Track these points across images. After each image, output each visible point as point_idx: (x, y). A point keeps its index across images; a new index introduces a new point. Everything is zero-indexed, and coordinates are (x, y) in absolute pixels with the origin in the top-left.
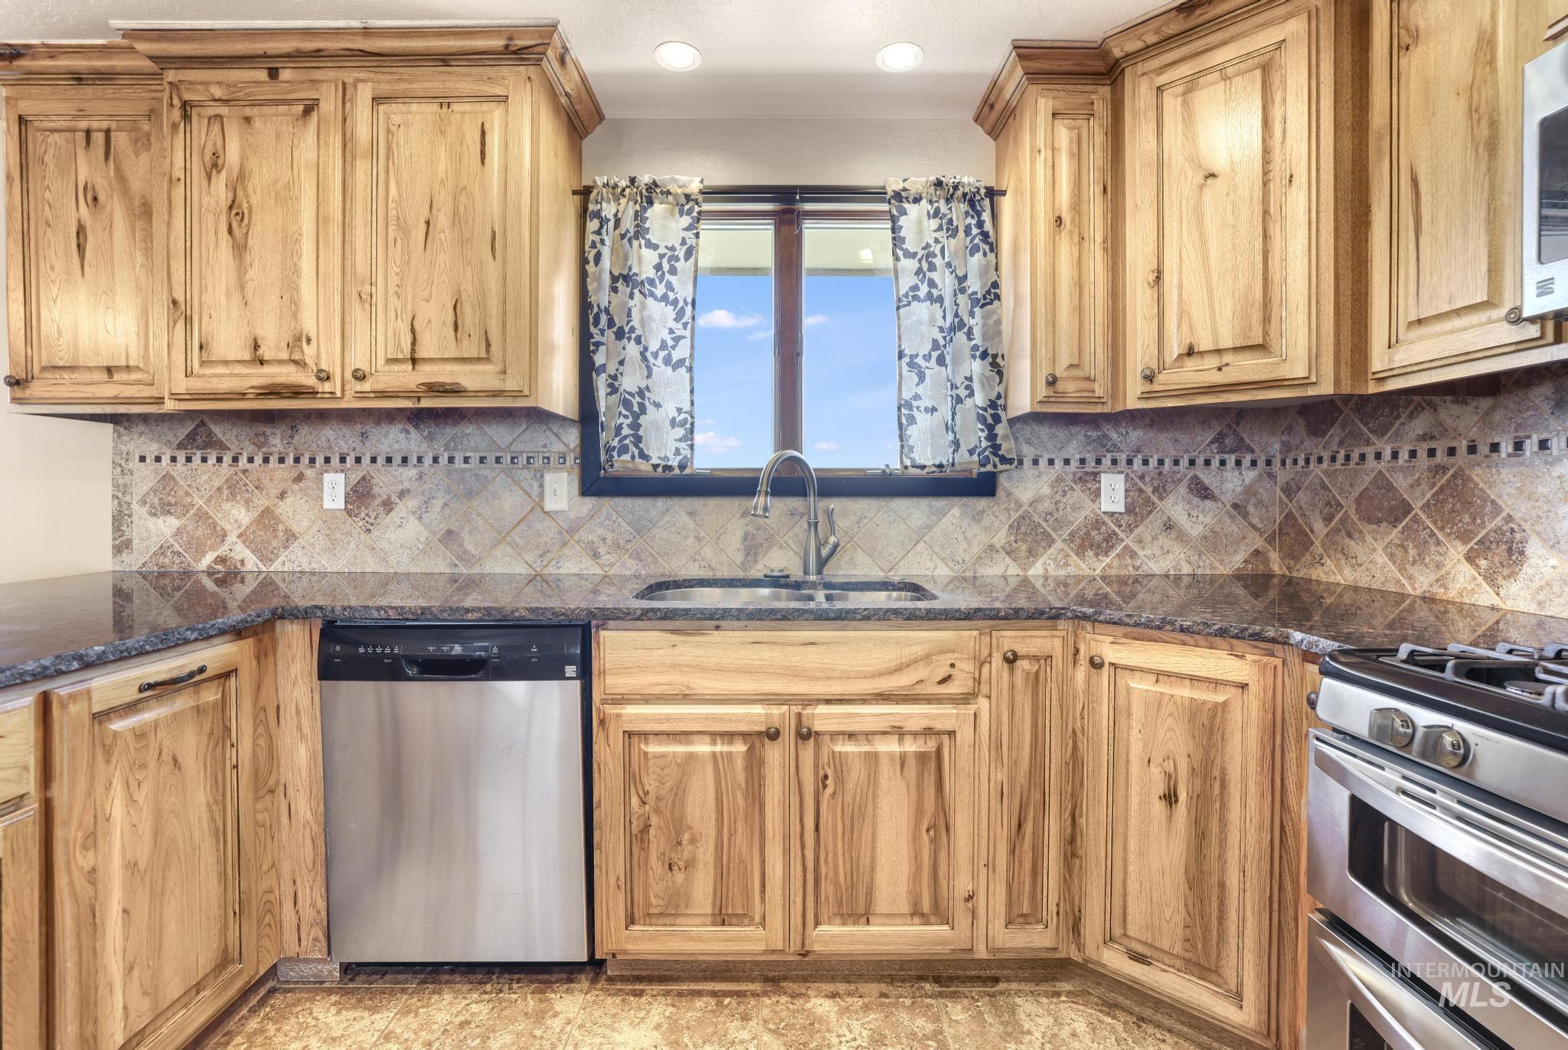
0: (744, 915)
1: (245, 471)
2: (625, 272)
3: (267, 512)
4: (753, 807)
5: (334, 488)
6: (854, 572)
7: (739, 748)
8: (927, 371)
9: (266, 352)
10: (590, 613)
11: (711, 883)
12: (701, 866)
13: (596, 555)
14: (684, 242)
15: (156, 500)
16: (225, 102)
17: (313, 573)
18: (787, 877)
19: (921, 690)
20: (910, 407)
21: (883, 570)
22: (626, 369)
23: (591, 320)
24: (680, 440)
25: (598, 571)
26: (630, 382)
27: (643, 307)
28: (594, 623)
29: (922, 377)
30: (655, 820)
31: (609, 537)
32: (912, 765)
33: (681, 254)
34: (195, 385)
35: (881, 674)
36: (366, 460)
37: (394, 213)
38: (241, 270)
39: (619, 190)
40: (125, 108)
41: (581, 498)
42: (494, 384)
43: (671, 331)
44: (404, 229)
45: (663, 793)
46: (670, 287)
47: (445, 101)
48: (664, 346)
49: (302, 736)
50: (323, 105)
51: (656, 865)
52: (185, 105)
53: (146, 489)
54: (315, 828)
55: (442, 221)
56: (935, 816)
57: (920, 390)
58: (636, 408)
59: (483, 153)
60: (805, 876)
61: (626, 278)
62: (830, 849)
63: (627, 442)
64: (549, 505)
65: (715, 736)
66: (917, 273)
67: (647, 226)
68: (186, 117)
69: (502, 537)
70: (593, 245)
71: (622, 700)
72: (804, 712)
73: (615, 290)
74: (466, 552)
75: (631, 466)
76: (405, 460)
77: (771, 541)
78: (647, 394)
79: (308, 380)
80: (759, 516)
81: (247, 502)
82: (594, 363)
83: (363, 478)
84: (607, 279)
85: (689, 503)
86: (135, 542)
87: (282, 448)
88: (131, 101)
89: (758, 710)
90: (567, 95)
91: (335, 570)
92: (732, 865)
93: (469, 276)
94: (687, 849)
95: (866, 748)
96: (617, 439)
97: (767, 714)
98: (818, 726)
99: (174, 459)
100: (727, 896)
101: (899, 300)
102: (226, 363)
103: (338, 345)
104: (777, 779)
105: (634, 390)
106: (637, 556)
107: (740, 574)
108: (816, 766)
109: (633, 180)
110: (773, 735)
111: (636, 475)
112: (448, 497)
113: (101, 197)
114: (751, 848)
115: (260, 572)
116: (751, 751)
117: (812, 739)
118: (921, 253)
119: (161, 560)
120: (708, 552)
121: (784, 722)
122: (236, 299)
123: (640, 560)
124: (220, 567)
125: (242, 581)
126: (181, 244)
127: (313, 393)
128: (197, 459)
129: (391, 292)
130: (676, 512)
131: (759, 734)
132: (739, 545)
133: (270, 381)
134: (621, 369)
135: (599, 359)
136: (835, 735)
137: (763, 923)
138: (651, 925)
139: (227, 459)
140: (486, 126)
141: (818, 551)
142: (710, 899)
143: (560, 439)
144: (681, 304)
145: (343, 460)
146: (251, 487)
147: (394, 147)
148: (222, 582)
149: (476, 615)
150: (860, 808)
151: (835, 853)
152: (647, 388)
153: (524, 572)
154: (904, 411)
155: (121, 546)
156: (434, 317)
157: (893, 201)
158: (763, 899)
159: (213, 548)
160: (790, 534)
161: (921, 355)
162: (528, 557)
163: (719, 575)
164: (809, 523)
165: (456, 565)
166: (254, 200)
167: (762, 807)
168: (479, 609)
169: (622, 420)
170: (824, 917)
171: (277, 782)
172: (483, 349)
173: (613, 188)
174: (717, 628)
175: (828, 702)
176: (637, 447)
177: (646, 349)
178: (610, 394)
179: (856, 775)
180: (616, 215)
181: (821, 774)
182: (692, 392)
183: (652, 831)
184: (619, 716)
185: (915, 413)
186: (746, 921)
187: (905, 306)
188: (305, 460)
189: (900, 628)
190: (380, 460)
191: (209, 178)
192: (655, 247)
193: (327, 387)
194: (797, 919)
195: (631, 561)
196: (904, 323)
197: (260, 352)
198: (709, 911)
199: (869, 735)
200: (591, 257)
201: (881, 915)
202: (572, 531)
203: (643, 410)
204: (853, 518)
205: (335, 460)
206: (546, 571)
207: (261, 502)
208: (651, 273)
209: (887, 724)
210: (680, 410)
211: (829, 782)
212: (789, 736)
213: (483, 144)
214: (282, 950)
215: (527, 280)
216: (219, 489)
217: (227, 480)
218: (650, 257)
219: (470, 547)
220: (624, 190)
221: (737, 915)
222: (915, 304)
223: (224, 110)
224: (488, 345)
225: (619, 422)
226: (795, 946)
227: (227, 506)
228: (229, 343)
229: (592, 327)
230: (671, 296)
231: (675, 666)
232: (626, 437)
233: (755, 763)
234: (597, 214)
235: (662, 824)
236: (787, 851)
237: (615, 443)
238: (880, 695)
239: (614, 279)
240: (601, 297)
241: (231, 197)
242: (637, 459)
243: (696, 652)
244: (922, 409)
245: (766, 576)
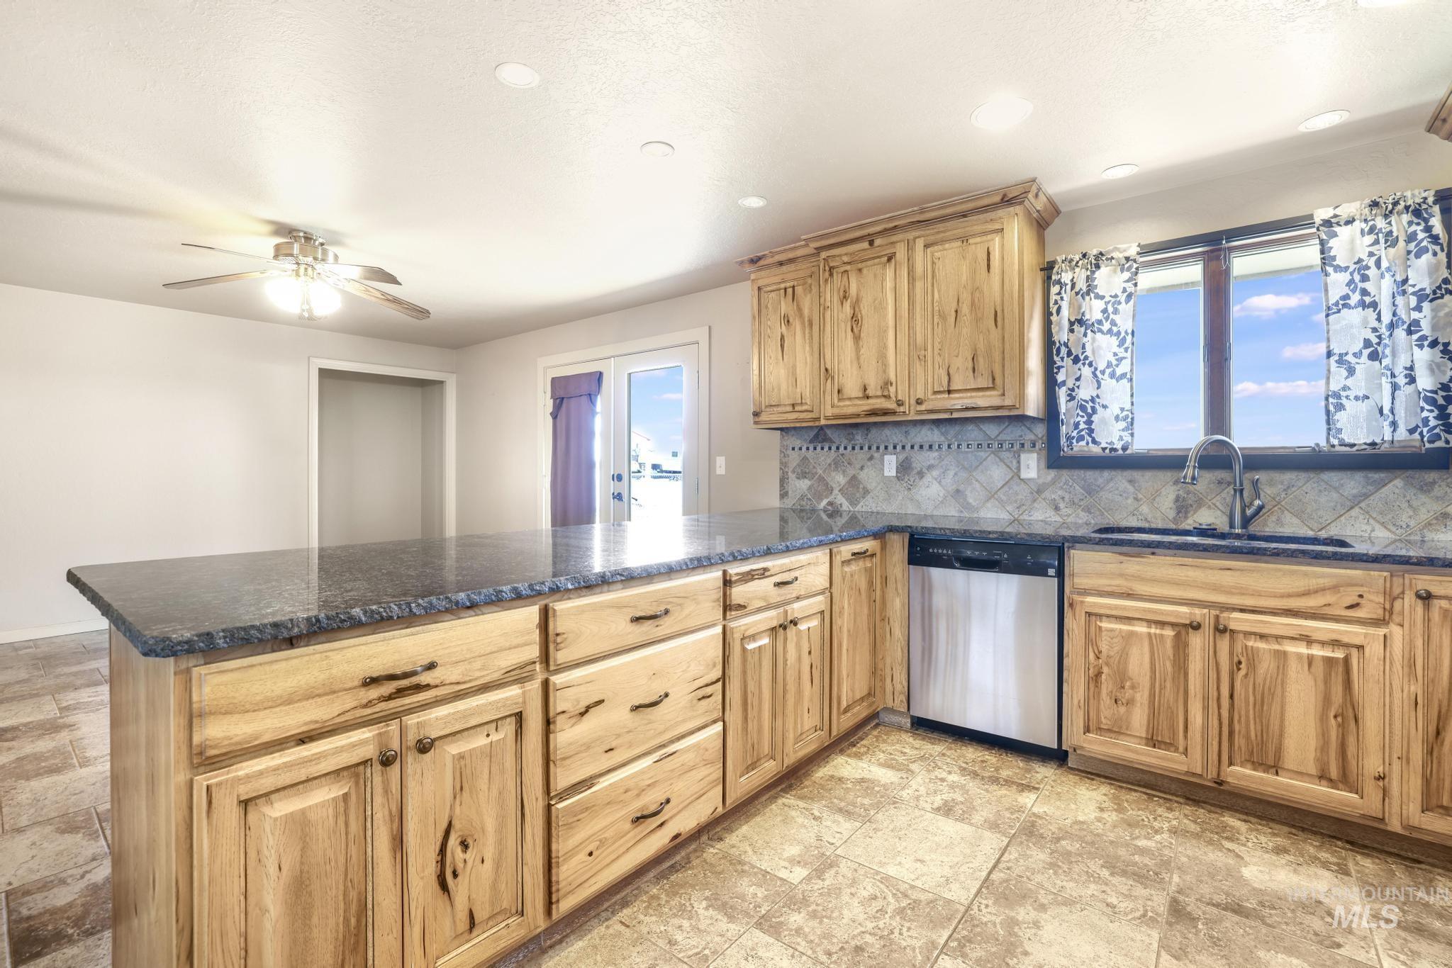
0: (1171, 744)
1: (842, 455)
2: (1079, 318)
3: (854, 478)
4: (1179, 674)
5: (890, 464)
6: (1281, 530)
7: (1169, 633)
8: (1357, 366)
9: (870, 392)
10: (1065, 539)
11: (1145, 717)
12: (1139, 705)
13: (1057, 509)
14: (1124, 290)
15: (799, 471)
16: (849, 263)
17: (878, 513)
18: (1206, 727)
19: (1327, 611)
20: (1339, 397)
21: (1312, 530)
22: (1082, 383)
23: (1055, 352)
24: (1123, 430)
25: (1058, 519)
26: (1084, 393)
27: (1094, 340)
28: (1066, 545)
29: (1351, 371)
30: (1105, 670)
31: (1067, 497)
32: (1319, 668)
33: (1123, 298)
34: (836, 411)
35: (1290, 596)
36: (908, 447)
37: (937, 308)
38: (858, 349)
39: (1074, 263)
40: (801, 274)
41: (1046, 470)
42: (996, 401)
43: (1115, 354)
44: (943, 317)
45: (1112, 654)
46: (1114, 323)
47: (964, 239)
48: (1109, 365)
49: (898, 593)
50: (897, 255)
51: (1106, 700)
52: (831, 268)
53: (795, 464)
54: (903, 643)
55: (965, 309)
56: (1343, 706)
57: (1349, 382)
58: (1089, 410)
59: (989, 266)
60: (1221, 728)
61: (1080, 322)
62: (1243, 713)
63: (1083, 433)
64: (1024, 475)
65: (1150, 622)
66: (1348, 285)
67: (1095, 283)
68: (831, 275)
69: (991, 495)
70: (1056, 302)
71: (1086, 592)
72: (1222, 615)
73: (1072, 331)
74: (968, 503)
75: (1086, 449)
76: (931, 447)
77: (1200, 503)
78: (1098, 400)
79: (891, 405)
80: (1188, 483)
81: (844, 472)
82: (1056, 381)
83: (907, 458)
84: (1066, 324)
85: (1128, 474)
86: (790, 492)
87: (861, 441)
88: (803, 268)
89: (1184, 609)
90: (1038, 211)
91: (890, 511)
92: (1162, 708)
93: (981, 339)
94: (1128, 693)
95: (1277, 647)
96: (1076, 432)
97: (1191, 613)
98: (1233, 626)
99: (808, 449)
100: (1158, 729)
101: (1329, 308)
102: (850, 399)
103: (907, 386)
104: (1198, 657)
105: (1088, 398)
106: (1088, 510)
107: (1173, 526)
108: (1231, 653)
109: (1084, 256)
110: (1196, 627)
111: (1087, 455)
112: (957, 469)
113: (791, 321)
114: (1177, 700)
115: (850, 511)
116: (1178, 636)
117: (1228, 634)
118: (1352, 267)
119: (802, 503)
120: (1145, 509)
121: (1204, 619)
122: (855, 365)
123: (1090, 513)
124: (830, 508)
125: (841, 516)
126: (829, 340)
127: (894, 413)
128: (819, 448)
129: (936, 352)
130: (1120, 480)
131: (1185, 625)
132: (1171, 505)
133: (872, 407)
134: (1077, 383)
135: (1060, 377)
136: (1247, 634)
137: (1186, 753)
138: (1101, 735)
139: (834, 448)
140: (991, 249)
141: (1243, 511)
142: (1145, 728)
143: (1031, 431)
144: (1123, 334)
145: (895, 447)
146: (846, 464)
147: (936, 270)
148: (831, 516)
149: (995, 536)
150: (1270, 689)
151: (1247, 716)
152: (1098, 396)
153: (1006, 517)
154: (1331, 400)
155: (784, 495)
156: (961, 363)
157: (1321, 228)
158: (1186, 737)
159: (826, 497)
160: (1218, 498)
161: (1351, 353)
162: (1009, 508)
163: (1153, 526)
164: (1235, 490)
165: (962, 512)
166: (863, 312)
167: (1186, 675)
168: (997, 532)
169: (1079, 419)
170: (1237, 759)
171: (885, 616)
172: (991, 382)
173: (1070, 262)
174: (1153, 554)
175: (1242, 611)
176: (1090, 436)
177: (1096, 369)
178: (1069, 401)
179: (1266, 666)
180: (1072, 280)
181: (1236, 660)
182: (1132, 396)
183: (1104, 677)
184: (1082, 602)
185: (1344, 401)
186: (1172, 749)
187: (1334, 313)
188: (874, 448)
189: (1309, 564)
190: (916, 447)
191: (842, 304)
192: (1102, 298)
193: (902, 409)
194: (1213, 756)
195: (1083, 513)
196: (1332, 327)
197: (867, 392)
198: (1144, 735)
199: (1278, 638)
200: (1054, 311)
201: (1288, 770)
202: (1039, 492)
203: (1094, 411)
204: (1280, 486)
205: (891, 448)
206: (1021, 517)
207: (851, 472)
208: (1100, 316)
209: (1295, 632)
210: (1122, 410)
211: (1243, 666)
212: (1208, 629)
213: (989, 260)
214: (885, 703)
215: (1017, 339)
216: (830, 465)
217: (834, 460)
218: (1098, 305)
219: (971, 501)
220: (1078, 262)
221: (1165, 743)
222: (1345, 311)
223: (848, 267)
224: (994, 379)
225: (1077, 420)
226: (1212, 774)
227: (833, 474)
228: (852, 389)
229: (1055, 357)
230: (1115, 329)
231: (1121, 575)
232: (1082, 430)
233: (1181, 645)
234: (1059, 282)
235: (1111, 673)
236: (1206, 708)
237: (1075, 434)
238: (1289, 610)
239: (1072, 324)
240: (1061, 335)
241: (852, 312)
242: (1090, 444)
243: (1137, 567)
244: (1352, 398)
245: (1195, 528)
